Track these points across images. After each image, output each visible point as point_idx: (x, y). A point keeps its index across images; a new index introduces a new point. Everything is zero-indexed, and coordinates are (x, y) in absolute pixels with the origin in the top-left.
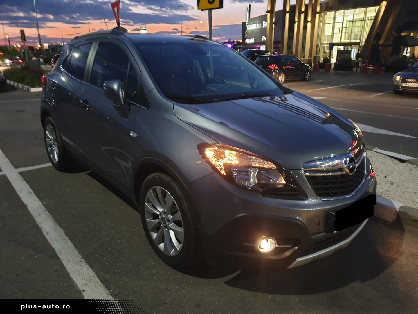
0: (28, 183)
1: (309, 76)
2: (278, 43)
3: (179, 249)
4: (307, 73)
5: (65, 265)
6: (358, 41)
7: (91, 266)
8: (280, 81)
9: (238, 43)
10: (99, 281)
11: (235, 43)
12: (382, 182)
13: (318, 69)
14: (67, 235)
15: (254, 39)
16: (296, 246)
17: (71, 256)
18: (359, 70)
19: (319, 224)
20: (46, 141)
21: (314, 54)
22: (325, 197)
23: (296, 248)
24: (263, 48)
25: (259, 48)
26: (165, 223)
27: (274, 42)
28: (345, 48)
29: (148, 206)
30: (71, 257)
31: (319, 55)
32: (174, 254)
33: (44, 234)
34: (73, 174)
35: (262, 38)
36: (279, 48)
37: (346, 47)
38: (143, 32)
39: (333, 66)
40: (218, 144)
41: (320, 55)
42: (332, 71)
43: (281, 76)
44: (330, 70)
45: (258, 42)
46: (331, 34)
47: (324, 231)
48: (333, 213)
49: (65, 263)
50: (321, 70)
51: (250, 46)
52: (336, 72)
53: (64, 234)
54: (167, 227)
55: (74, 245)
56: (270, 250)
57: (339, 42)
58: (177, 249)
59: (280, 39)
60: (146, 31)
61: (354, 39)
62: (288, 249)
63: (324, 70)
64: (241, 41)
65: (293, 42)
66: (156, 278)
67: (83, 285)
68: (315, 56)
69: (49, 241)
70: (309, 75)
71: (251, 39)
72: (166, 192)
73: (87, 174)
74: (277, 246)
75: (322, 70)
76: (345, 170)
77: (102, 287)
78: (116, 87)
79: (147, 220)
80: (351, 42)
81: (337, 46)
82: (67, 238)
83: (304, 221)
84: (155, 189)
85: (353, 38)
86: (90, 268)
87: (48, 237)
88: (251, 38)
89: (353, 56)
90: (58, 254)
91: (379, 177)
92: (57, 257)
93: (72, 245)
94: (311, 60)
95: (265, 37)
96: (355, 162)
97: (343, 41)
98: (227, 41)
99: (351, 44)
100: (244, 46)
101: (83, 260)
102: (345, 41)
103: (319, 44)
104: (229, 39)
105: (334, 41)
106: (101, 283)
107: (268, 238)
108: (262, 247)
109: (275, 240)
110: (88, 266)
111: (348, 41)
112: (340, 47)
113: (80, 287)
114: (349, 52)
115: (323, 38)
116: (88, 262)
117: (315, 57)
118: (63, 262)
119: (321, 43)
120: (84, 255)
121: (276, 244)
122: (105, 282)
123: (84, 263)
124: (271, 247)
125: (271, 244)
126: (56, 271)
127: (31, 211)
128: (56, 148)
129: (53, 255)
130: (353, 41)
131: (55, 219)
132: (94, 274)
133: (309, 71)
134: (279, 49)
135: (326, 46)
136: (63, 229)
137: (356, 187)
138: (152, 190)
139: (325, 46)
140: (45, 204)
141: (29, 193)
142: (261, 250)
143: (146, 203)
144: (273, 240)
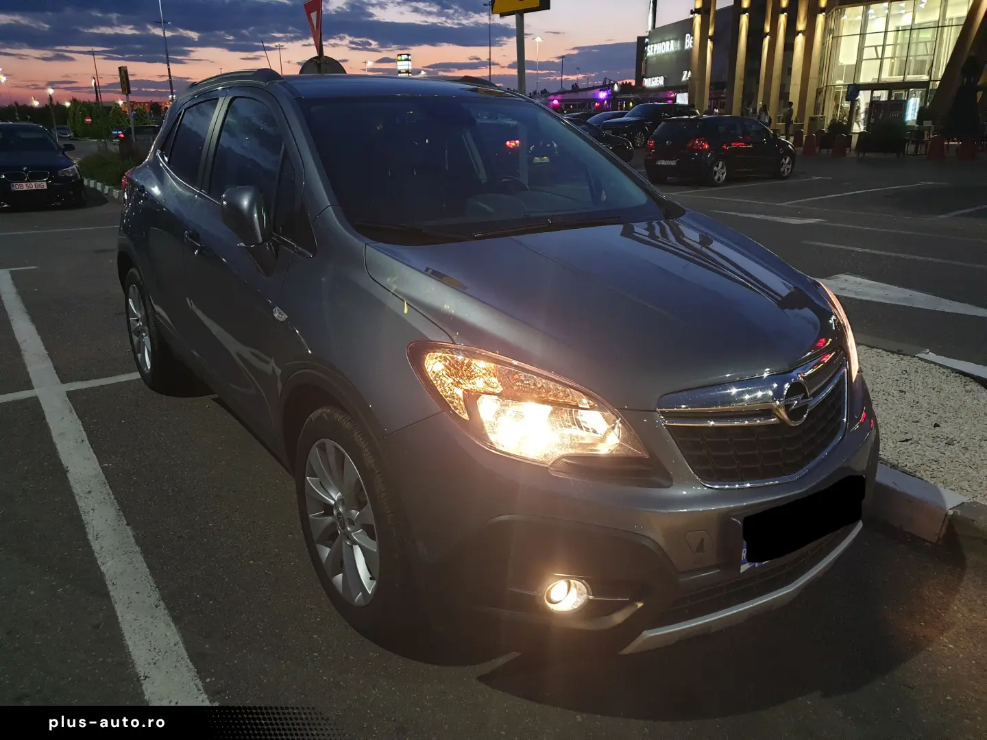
0: (81, 417)
1: (789, 166)
2: (721, 85)
3: (370, 593)
4: (783, 160)
5: (119, 614)
6: (925, 77)
7: (176, 620)
8: (716, 178)
9: (625, 88)
10: (186, 656)
11: (616, 88)
12: (923, 437)
13: (817, 150)
14: (138, 542)
15: (662, 77)
16: (639, 601)
17: (137, 593)
18: (922, 149)
19: (700, 548)
20: (129, 321)
21: (809, 113)
22: (718, 481)
23: (640, 605)
24: (682, 99)
25: (674, 99)
26: (344, 528)
27: (711, 84)
28: (890, 95)
29: (312, 482)
30: (136, 595)
31: (823, 114)
32: (363, 603)
33: (90, 537)
34: (183, 400)
35: (683, 75)
36: (723, 98)
37: (894, 93)
38: (402, 66)
39: (855, 139)
40: (454, 343)
41: (825, 114)
42: (851, 153)
43: (717, 166)
44: (847, 152)
45: (671, 84)
46: (853, 62)
47: (717, 567)
48: (740, 523)
49: (119, 609)
50: (824, 151)
51: (651, 96)
52: (861, 155)
53: (133, 540)
54: (349, 537)
55: (149, 566)
56: (576, 607)
57: (876, 81)
58: (366, 590)
59: (725, 78)
60: (410, 63)
61: (916, 73)
62: (619, 607)
63: (830, 150)
64: (633, 83)
65: (758, 82)
66: (317, 657)
67: (149, 664)
68: (812, 116)
69: (96, 555)
70: (789, 164)
71: (656, 78)
72: (344, 455)
73: (214, 400)
74: (591, 597)
75: (826, 150)
76: (777, 413)
77: (190, 670)
78: (245, 203)
79: (311, 516)
80: (906, 80)
81: (870, 92)
82: (137, 549)
83: (661, 541)
84: (324, 444)
85: (911, 71)
86: (173, 624)
87: (96, 546)
88: (656, 76)
89: (911, 115)
90: (110, 587)
91: (919, 424)
92: (106, 595)
93: (143, 567)
94: (802, 126)
95: (690, 72)
96: (806, 394)
97: (886, 77)
98: (600, 83)
99: (906, 86)
100: (637, 96)
101: (161, 603)
102: (894, 77)
103: (822, 88)
104: (606, 78)
105: (863, 79)
106: (189, 661)
107: (572, 578)
108: (554, 597)
109: (588, 586)
110: (169, 619)
111: (900, 78)
112: (877, 93)
113: (141, 667)
114: (901, 106)
115: (834, 72)
116: (171, 609)
117: (812, 119)
118: (116, 606)
119: (828, 84)
120: (166, 592)
121: (588, 594)
122: (199, 660)
123: (162, 612)
124: (579, 599)
125: (578, 593)
126: (97, 627)
127: (72, 483)
128: (147, 340)
129: (98, 589)
130: (910, 78)
131: (120, 503)
132: (177, 638)
133: (789, 153)
134: (723, 101)
135: (842, 90)
136: (135, 528)
137: (813, 455)
138: (318, 446)
139: (840, 92)
140: (108, 467)
141: (80, 440)
142: (551, 606)
143: (309, 476)
144: (582, 583)
